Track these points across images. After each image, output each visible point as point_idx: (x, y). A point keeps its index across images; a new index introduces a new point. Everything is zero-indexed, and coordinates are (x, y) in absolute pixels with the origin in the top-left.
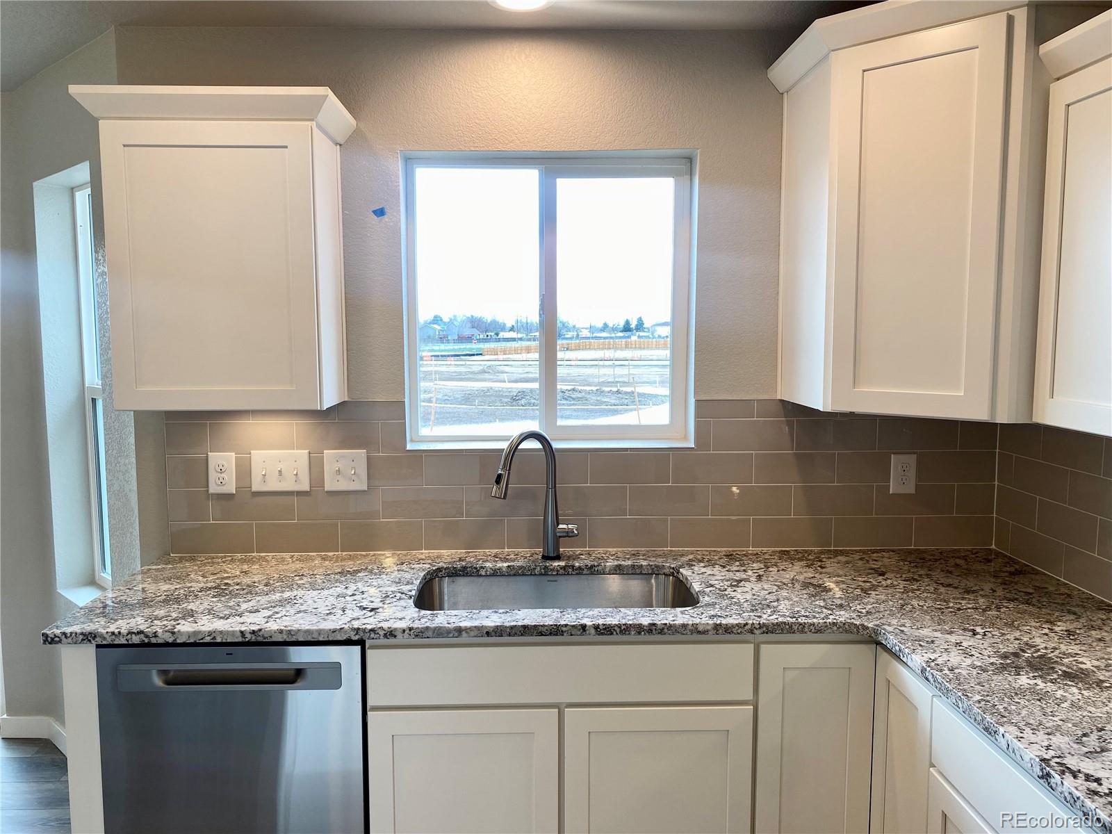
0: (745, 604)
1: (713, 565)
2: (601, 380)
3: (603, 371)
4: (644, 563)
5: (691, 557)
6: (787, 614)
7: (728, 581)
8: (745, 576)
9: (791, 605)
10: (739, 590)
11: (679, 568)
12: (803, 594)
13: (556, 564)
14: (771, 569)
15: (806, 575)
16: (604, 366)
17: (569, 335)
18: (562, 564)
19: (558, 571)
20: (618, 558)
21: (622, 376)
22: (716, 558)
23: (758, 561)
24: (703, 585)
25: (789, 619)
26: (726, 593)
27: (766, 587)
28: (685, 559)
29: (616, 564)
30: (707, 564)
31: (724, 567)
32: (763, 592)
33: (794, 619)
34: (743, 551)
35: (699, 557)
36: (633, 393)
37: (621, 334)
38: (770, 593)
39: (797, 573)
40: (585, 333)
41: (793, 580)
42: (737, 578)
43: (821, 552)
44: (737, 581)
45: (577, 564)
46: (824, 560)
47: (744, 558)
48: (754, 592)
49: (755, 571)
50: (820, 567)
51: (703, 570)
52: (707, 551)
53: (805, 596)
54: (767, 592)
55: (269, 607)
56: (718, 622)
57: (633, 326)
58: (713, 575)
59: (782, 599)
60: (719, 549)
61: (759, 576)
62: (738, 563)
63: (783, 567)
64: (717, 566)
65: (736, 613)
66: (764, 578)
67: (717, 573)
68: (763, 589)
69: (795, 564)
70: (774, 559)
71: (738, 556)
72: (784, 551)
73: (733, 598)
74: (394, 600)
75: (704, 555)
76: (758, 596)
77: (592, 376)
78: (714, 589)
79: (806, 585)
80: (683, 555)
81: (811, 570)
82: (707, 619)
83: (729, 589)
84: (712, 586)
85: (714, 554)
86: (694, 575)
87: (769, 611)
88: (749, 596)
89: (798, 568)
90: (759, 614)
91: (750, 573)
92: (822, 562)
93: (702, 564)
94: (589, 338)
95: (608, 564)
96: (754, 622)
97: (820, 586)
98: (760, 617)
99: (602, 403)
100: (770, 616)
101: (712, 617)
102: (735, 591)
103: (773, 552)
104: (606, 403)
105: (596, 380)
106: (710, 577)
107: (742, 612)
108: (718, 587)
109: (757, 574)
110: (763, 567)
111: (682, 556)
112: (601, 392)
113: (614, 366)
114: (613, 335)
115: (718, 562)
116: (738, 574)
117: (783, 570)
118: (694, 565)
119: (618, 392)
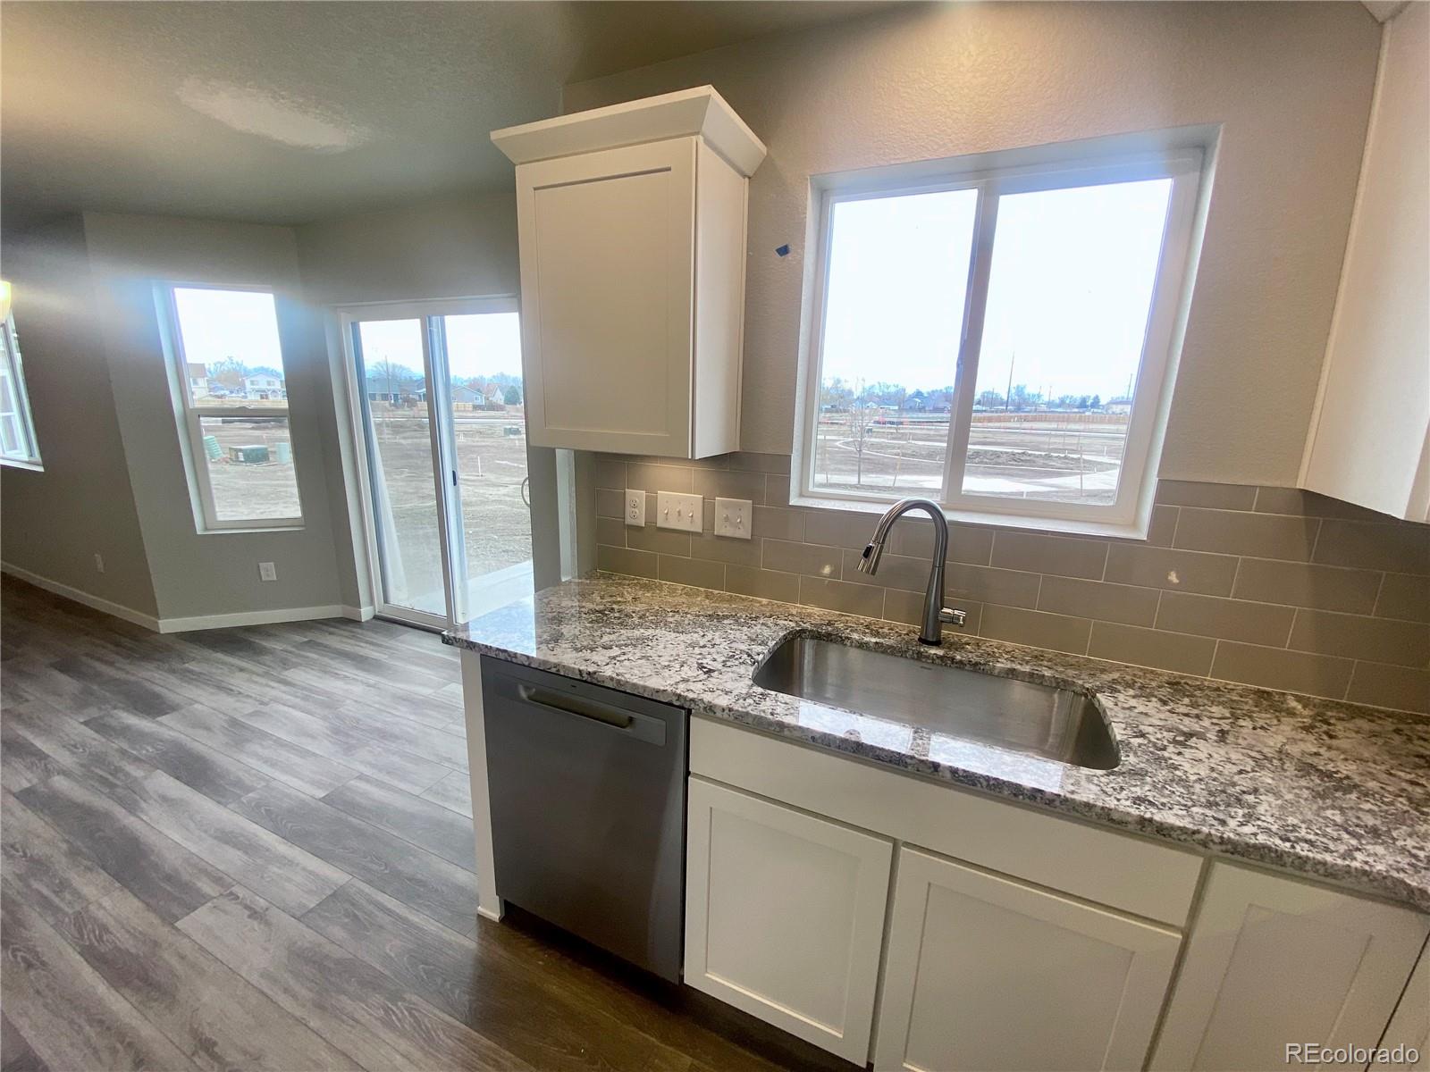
0: (1198, 786)
1: (1148, 697)
2: (1051, 447)
3: (1053, 440)
4: (1047, 673)
5: (1116, 675)
6: (1274, 828)
7: (1169, 730)
8: (1197, 728)
9: (1281, 807)
10: (1187, 752)
11: (1097, 691)
12: (1300, 788)
13: (933, 651)
14: (1241, 722)
15: (1302, 746)
16: (1056, 436)
17: (1028, 408)
18: (940, 652)
19: (933, 659)
20: (1013, 659)
21: (1071, 444)
22: (1154, 684)
23: (1220, 703)
24: (1129, 732)
25: (1278, 842)
26: (1166, 754)
27: (1234, 756)
28: (1107, 677)
29: (1009, 666)
30: (1138, 692)
31: (1165, 703)
32: (1229, 766)
33: (1288, 844)
34: (1196, 679)
35: (1128, 678)
36: (1079, 459)
37: (1076, 410)
38: (1241, 772)
39: (1288, 739)
40: (1044, 408)
41: (1280, 752)
42: (1185, 729)
43: (1326, 705)
44: (1184, 734)
45: (958, 657)
46: (1332, 721)
47: (1198, 693)
48: (1213, 763)
49: (1215, 721)
50: (1327, 733)
51: (1133, 702)
52: (1142, 669)
53: (1306, 793)
54: (1235, 769)
55: (622, 645)
56: (1148, 815)
57: (1089, 403)
58: (1146, 714)
59: (1262, 790)
60: (1159, 670)
61: (1222, 731)
62: (1186, 700)
63: (1261, 723)
64: (1154, 699)
65: (1179, 804)
66: (1230, 739)
67: (1152, 712)
68: (1229, 760)
69: (1282, 719)
70: (1246, 703)
71: (1188, 687)
72: (1264, 692)
73: (1176, 769)
74: (737, 663)
75: (1135, 675)
76: (1221, 773)
77: (1043, 443)
78: (1146, 742)
79: (1306, 769)
80: (1105, 670)
81: (1311, 738)
82: (1128, 803)
83: (1171, 748)
84: (1143, 735)
85: (1151, 676)
86: (1116, 708)
87: (1241, 812)
88: (1204, 772)
89: (1289, 728)
90: (1221, 816)
91: (1206, 723)
92: (1329, 724)
93: (1131, 692)
94: (1045, 412)
95: (999, 665)
96: (1213, 832)
97: (1329, 775)
98: (1223, 823)
99: (1048, 466)
100: (1242, 824)
101: (1138, 801)
102: (1180, 753)
103: (1246, 689)
104: (1052, 467)
105: (1046, 447)
106: (1143, 718)
107: (1190, 804)
108: (1153, 739)
109: (1217, 728)
110: (1228, 715)
111: (1103, 671)
112: (1048, 457)
113: (1064, 436)
114: (1068, 411)
115: (1156, 693)
116: (1187, 720)
117: (1262, 728)
118: (1119, 692)
119: (1065, 458)
